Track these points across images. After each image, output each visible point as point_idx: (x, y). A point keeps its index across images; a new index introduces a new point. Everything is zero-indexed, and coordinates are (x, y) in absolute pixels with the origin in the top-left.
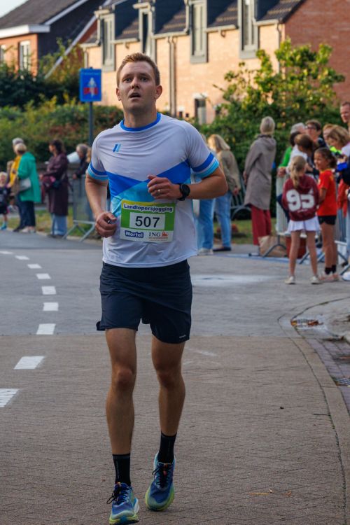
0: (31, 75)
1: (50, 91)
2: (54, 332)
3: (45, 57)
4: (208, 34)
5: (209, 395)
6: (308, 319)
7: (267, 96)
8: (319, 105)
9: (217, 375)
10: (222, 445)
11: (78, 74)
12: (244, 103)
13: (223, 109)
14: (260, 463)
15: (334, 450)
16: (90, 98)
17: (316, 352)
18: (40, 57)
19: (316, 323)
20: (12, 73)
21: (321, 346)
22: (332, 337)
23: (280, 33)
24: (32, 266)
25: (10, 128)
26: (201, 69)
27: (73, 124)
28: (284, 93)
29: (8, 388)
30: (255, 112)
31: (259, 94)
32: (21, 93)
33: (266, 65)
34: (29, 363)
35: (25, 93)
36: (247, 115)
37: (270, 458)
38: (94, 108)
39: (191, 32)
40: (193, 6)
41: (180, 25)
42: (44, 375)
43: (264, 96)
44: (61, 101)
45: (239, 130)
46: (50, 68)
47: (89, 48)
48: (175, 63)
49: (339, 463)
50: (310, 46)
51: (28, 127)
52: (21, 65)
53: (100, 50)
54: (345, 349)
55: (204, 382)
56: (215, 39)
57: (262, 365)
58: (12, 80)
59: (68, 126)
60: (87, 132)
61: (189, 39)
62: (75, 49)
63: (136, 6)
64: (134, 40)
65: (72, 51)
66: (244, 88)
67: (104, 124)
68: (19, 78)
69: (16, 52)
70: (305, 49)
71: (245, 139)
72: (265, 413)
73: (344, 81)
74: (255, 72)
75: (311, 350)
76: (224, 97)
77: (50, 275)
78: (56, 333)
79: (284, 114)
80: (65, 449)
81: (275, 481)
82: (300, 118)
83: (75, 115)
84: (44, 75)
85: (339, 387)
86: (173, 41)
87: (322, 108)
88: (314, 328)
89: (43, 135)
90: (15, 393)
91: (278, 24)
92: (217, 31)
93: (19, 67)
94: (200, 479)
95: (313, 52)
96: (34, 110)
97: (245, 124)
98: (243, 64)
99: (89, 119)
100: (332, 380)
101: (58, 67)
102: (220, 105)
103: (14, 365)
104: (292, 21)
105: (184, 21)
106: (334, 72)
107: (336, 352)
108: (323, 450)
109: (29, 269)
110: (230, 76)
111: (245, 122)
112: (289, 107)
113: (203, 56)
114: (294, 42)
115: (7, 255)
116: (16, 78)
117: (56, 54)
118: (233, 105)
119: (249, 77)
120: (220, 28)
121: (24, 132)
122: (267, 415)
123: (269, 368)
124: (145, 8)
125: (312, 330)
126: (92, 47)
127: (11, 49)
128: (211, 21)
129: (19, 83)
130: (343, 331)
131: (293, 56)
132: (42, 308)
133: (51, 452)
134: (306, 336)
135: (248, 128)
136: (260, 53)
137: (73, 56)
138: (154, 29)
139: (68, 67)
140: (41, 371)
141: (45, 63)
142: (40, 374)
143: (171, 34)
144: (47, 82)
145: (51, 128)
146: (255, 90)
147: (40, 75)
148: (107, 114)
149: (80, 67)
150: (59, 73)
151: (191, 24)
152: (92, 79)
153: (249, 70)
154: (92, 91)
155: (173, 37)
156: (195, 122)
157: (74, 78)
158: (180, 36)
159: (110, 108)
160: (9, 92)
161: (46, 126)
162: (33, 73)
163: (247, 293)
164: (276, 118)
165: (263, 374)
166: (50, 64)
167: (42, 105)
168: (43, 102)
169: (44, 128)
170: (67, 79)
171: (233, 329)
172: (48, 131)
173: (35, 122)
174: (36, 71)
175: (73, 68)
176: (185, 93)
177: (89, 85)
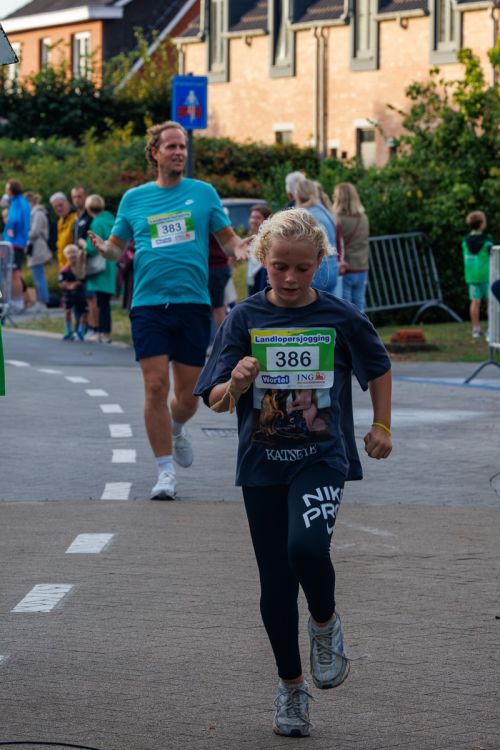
0: (92, 87)
1: (123, 114)
2: (130, 496)
3: (115, 59)
4: (379, 23)
5: (381, 596)
7: (474, 125)
9: (393, 566)
10: (402, 676)
11: (170, 86)
12: (437, 134)
13: (403, 143)
14: (464, 702)
16: (189, 122)
18: (106, 57)
20: (62, 84)
23: (496, 22)
24: (93, 393)
26: (367, 80)
29: (55, 582)
30: (454, 149)
31: (462, 122)
32: (76, 116)
33: (474, 73)
34: (91, 543)
35: (82, 117)
36: (441, 154)
37: (480, 695)
38: (195, 142)
39: (352, 21)
41: (335, 8)
42: (113, 562)
43: (469, 124)
44: (140, 130)
45: (427, 178)
46: (122, 78)
47: (186, 44)
48: (325, 70)
51: (85, 171)
52: (76, 70)
53: (204, 47)
55: (373, 576)
56: (391, 31)
57: (465, 551)
58: (62, 95)
61: (348, 32)
62: (164, 46)
64: (260, 31)
65: (159, 50)
66: (437, 109)
67: (210, 167)
68: (73, 91)
69: (67, 50)
71: (438, 193)
72: (471, 625)
74: (456, 85)
76: (405, 125)
77: (122, 407)
78: (133, 497)
80: (148, 679)
81: (488, 731)
84: (113, 87)
86: (322, 35)
89: (111, 184)
90: (67, 590)
91: (493, 9)
92: (394, 19)
93: (73, 74)
94: (366, 728)
96: (96, 142)
97: (437, 169)
98: (437, 71)
101: (136, 75)
102: (398, 138)
103: (66, 549)
109: (88, 396)
110: (415, 91)
111: (438, 165)
113: (371, 58)
115: (52, 375)
116: (67, 92)
117: (133, 54)
118: (420, 138)
119: (446, 92)
120: (398, 15)
121: (79, 179)
122: (472, 629)
123: (476, 556)
126: (192, 43)
127: (60, 46)
128: (385, 3)
129: (72, 100)
132: (110, 459)
135: (442, 176)
136: (463, 55)
137: (160, 58)
138: (292, 13)
139: (153, 74)
140: (109, 557)
141: (115, 68)
142: (108, 562)
143: (320, 23)
144: (119, 99)
145: (123, 173)
146: (456, 114)
147: (106, 88)
148: (214, 152)
149: (171, 74)
150: (138, 84)
151: (352, 7)
152: (192, 93)
153: (446, 81)
154: (192, 113)
155: (323, 28)
156: (357, 165)
157: (161, 92)
158: (335, 26)
159: (219, 141)
160: (55, 115)
161: (116, 169)
162: (96, 83)
163: (441, 438)
164: (489, 160)
165: (467, 565)
166: (122, 70)
167: (110, 136)
168: (111, 131)
169: (113, 173)
170: (150, 94)
171: (419, 494)
172: (119, 178)
173: (97, 162)
174: (99, 81)
175: (159, 77)
176: (342, 119)
177: (186, 103)
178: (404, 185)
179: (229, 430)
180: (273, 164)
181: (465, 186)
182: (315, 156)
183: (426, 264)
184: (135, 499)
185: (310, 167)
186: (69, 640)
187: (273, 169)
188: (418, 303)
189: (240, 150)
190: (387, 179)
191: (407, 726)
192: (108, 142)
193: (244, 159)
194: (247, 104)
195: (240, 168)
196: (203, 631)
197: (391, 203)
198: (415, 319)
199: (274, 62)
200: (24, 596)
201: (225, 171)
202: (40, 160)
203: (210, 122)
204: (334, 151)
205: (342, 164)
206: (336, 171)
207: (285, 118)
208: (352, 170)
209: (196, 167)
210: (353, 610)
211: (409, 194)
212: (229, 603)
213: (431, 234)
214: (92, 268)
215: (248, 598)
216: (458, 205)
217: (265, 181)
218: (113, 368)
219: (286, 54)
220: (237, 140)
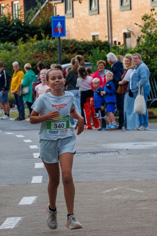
0: (21, 22)
1: (33, 32)
2: (42, 181)
5: (141, 216)
9: (145, 204)
11: (50, 21)
12: (155, 34)
13: (142, 38)
16: (58, 35)
18: (25, 10)
20: (9, 21)
25: (8, 55)
26: (127, 14)
27: (48, 52)
29: (15, 216)
32: (15, 33)
34: (28, 200)
35: (17, 34)
38: (61, 41)
44: (40, 38)
45: (152, 51)
46: (32, 18)
47: (56, 4)
48: (110, 11)
52: (14, 16)
55: (137, 208)
58: (9, 26)
59: (45, 53)
60: (57, 56)
62: (48, 4)
65: (45, 6)
66: (154, 24)
67: (67, 51)
68: (13, 24)
69: (10, 8)
76: (142, 31)
77: (37, 146)
84: (29, 22)
89: (30, 59)
90: (20, 220)
96: (23, 43)
97: (155, 47)
98: (154, 10)
99: (58, 48)
101: (37, 16)
102: (140, 36)
103: (18, 203)
109: (25, 142)
110: (145, 18)
111: (156, 46)
113: (128, 5)
115: (10, 135)
116: (11, 24)
117: (35, 9)
118: (148, 36)
121: (17, 58)
126: (59, 3)
127: (7, 7)
129: (13, 27)
132: (34, 167)
137: (46, 9)
139: (44, 16)
140: (35, 205)
141: (29, 14)
142: (35, 208)
144: (31, 26)
145: (34, 55)
147: (26, 22)
148: (69, 45)
149: (51, 15)
150: (38, 20)
152: (59, 23)
154: (59, 30)
156: (124, 47)
157: (47, 23)
159: (71, 40)
160: (7, 34)
161: (32, 54)
166: (32, 15)
168: (28, 39)
169: (30, 55)
170: (43, 23)
171: (154, 175)
172: (33, 57)
173: (24, 51)
174: (23, 19)
175: (47, 17)
176: (118, 29)
177: (57, 27)
178: (143, 54)
179: (80, 153)
180: (91, 49)
182: (108, 44)
183: (153, 85)
184: (44, 182)
185: (106, 49)
187: (92, 50)
188: (151, 100)
189: (79, 43)
192: (28, 43)
193: (81, 47)
194: (81, 26)
195: (79, 50)
198: (150, 106)
199: (90, 9)
200: (3, 222)
201: (73, 52)
202: (2, 51)
203: (67, 33)
204: (115, 42)
205: (118, 47)
206: (116, 50)
207: (96, 30)
208: (123, 49)
209: (62, 51)
210: (131, 222)
211: (145, 57)
213: (154, 73)
214: (24, 92)
215: (89, 219)
217: (89, 55)
218: (34, 131)
219: (95, 6)
220: (77, 40)
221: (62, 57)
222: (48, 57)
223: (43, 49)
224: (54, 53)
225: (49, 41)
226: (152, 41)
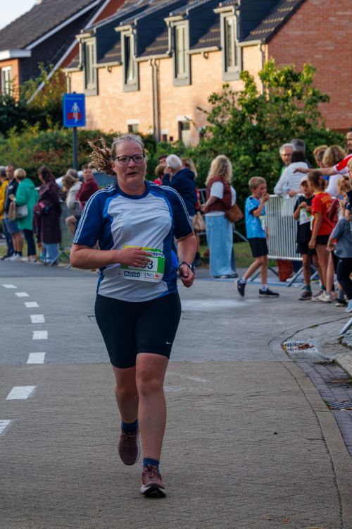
0: (14, 101)
1: (33, 117)
2: (45, 361)
3: (26, 82)
4: (190, 56)
5: (202, 422)
6: (299, 342)
8: (304, 126)
9: (210, 401)
11: (61, 99)
12: (229, 125)
13: (207, 131)
14: (256, 489)
15: (329, 476)
16: (73, 123)
17: (308, 376)
18: (21, 82)
19: (307, 346)
21: (312, 370)
22: (323, 361)
23: (263, 53)
24: (20, 295)
26: (185, 92)
27: (56, 150)
28: (269, 115)
30: (240, 134)
31: (244, 117)
32: (4, 119)
33: (250, 86)
34: (21, 393)
35: (7, 119)
36: (231, 137)
37: (266, 484)
38: (78, 133)
39: (174, 55)
40: (175, 27)
41: (163, 47)
42: (36, 405)
43: (249, 118)
44: (44, 127)
46: (31, 94)
47: (71, 72)
48: (158, 86)
49: (335, 488)
50: (294, 66)
51: (11, 154)
52: (3, 91)
54: (336, 372)
55: (197, 409)
56: (198, 60)
57: (254, 390)
59: (51, 151)
60: (71, 157)
61: (171, 61)
62: (57, 73)
63: (117, 29)
64: (116, 63)
65: (54, 76)
66: (228, 109)
68: (2, 103)
70: (289, 70)
72: (259, 439)
73: (329, 101)
74: (240, 94)
75: (302, 374)
76: (209, 120)
77: (38, 303)
78: (47, 362)
79: (268, 135)
80: (60, 480)
81: (272, 507)
82: (285, 139)
83: (58, 140)
84: (26, 100)
85: (332, 411)
86: (156, 64)
87: (307, 129)
88: (305, 351)
89: (27, 161)
90: (8, 424)
91: (261, 45)
92: (200, 53)
93: (1, 93)
95: (297, 72)
96: (17, 136)
97: (229, 147)
98: (228, 86)
99: (73, 145)
100: (325, 405)
101: (40, 92)
102: (204, 128)
103: (6, 397)
104: (275, 41)
105: (166, 43)
106: (318, 92)
107: (328, 375)
108: (318, 475)
109: (17, 297)
110: (214, 98)
111: (229, 144)
112: (274, 129)
113: (186, 78)
114: (277, 63)
117: (38, 79)
118: (218, 128)
119: (233, 98)
120: (202, 50)
121: (7, 159)
122: (260, 441)
123: (261, 393)
124: (127, 31)
125: (303, 353)
126: (75, 71)
128: (194, 43)
129: (1, 109)
130: (334, 354)
131: (277, 77)
132: (32, 337)
133: (47, 483)
134: (296, 360)
135: (233, 151)
136: (243, 75)
137: (55, 81)
138: (136, 52)
139: (51, 92)
140: (33, 401)
141: (27, 88)
142: (32, 405)
143: (154, 57)
144: (30, 107)
145: (34, 154)
146: (240, 112)
147: (22, 101)
149: (62, 91)
150: (42, 98)
151: (173, 46)
152: (75, 104)
153: (233, 91)
154: (76, 116)
155: (156, 60)
156: (179, 146)
157: (56, 102)
158: (163, 58)
159: (93, 132)
161: (30, 152)
162: (16, 98)
163: (237, 318)
164: (261, 140)
165: (255, 399)
166: (32, 89)
167: (25, 131)
168: (26, 128)
169: (28, 154)
170: (49, 103)
171: (224, 354)
172: (32, 157)
173: (18, 148)
174: (18, 97)
175: (55, 93)
176: (169, 116)
177: (72, 111)
178: (209, 158)
181: (247, 157)
182: (153, 140)
185: (151, 147)
186: (10, 456)
189: (107, 137)
190: (198, 154)
191: (221, 505)
192: (26, 134)
194: (110, 108)
196: (93, 448)
197: (202, 168)
199: (126, 82)
203: (87, 120)
204: (165, 136)
205: (170, 146)
206: (166, 149)
207: (133, 117)
208: (176, 149)
209: (80, 149)
210: (186, 431)
212: (108, 428)
214: (20, 215)
216: (243, 168)
218: (32, 278)
219: (133, 77)
220: (104, 131)
221: (79, 159)
222: (56, 157)
223: (48, 146)
224: (67, 152)
225: (59, 132)
226: (224, 137)
